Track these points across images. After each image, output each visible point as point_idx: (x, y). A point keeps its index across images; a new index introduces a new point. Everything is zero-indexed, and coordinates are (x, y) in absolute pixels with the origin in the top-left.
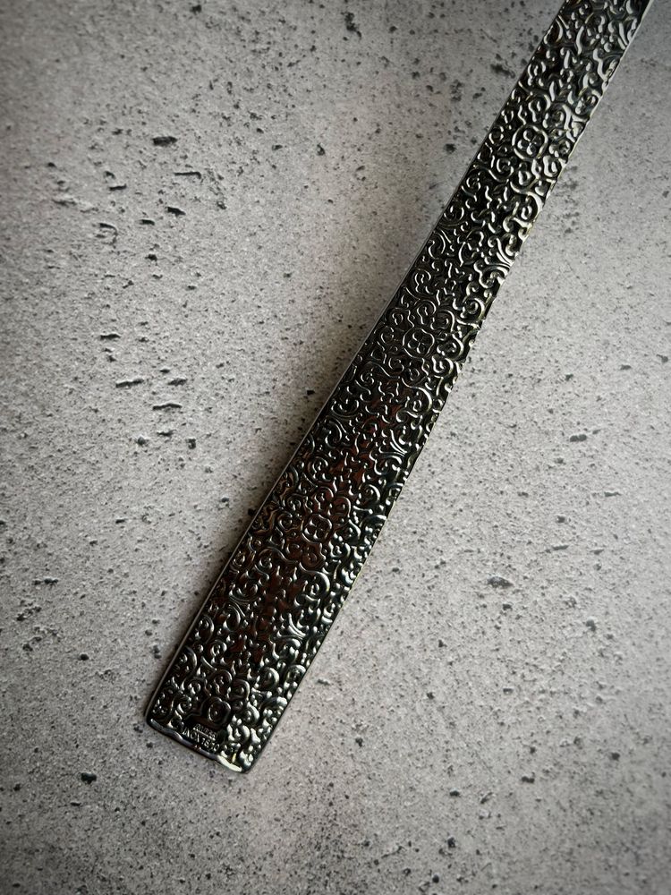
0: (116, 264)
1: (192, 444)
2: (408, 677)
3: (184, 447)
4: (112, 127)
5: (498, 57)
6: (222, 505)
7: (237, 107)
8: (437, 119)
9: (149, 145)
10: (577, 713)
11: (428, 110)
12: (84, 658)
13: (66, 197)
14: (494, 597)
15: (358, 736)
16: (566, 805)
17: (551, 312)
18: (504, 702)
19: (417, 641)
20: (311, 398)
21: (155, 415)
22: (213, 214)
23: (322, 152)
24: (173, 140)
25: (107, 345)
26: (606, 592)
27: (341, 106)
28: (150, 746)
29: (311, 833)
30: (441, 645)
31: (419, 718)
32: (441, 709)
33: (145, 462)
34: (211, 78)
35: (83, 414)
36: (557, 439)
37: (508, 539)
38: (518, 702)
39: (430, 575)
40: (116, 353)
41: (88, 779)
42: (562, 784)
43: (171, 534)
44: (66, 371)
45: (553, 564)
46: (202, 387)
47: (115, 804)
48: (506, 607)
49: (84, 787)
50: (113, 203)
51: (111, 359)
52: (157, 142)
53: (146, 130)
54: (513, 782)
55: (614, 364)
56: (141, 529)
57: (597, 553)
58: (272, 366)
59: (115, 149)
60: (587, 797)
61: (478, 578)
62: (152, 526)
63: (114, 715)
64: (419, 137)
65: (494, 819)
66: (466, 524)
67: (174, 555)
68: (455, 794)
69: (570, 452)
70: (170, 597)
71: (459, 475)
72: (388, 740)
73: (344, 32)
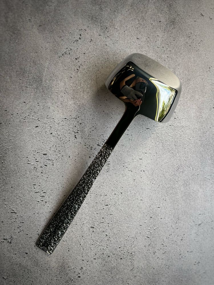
0: (36, 173)
1: (46, 202)
2: (77, 241)
3: (45, 203)
4: (37, 152)
5: (98, 143)
6: (50, 212)
7: (57, 149)
8: (88, 152)
9: (43, 155)
10: (103, 249)
11: (87, 151)
12: (27, 234)
13: (29, 162)
14: (91, 229)
15: (69, 250)
16: (100, 263)
17: (104, 184)
18: (92, 246)
19: (79, 236)
20: (65, 196)
21: (41, 197)
22: (52, 166)
23: (69, 157)
24: (46, 154)
25: (34, 186)
26: (109, 230)
27: (73, 150)
28: (36, 249)
29: (60, 265)
30: (83, 236)
31: (78, 248)
32: (82, 246)
33: (39, 205)
34: (53, 145)
35: (30, 197)
36: (103, 205)
37: (94, 221)
38: (94, 246)
39: (82, 225)
40: (35, 187)
41: (27, 253)
42: (100, 260)
43: (42, 216)
44: (27, 190)
45: (101, 225)
46: (48, 193)
47: (30, 258)
48: (93, 231)
49: (26, 255)
50: (36, 164)
51: (34, 188)
52: (44, 154)
53: (42, 152)
54: (92, 259)
55: (113, 193)
56: (37, 215)
57: (108, 224)
58: (59, 191)
59: (37, 155)
60: (104, 262)
61: (89, 226)
62: (39, 215)
63: (31, 244)
64: (85, 155)
65: (89, 265)
66: (88, 218)
67: (42, 219)
68: (83, 260)
69: (105, 207)
70: (41, 226)
71: (87, 210)
72: (73, 251)
73: (74, 138)
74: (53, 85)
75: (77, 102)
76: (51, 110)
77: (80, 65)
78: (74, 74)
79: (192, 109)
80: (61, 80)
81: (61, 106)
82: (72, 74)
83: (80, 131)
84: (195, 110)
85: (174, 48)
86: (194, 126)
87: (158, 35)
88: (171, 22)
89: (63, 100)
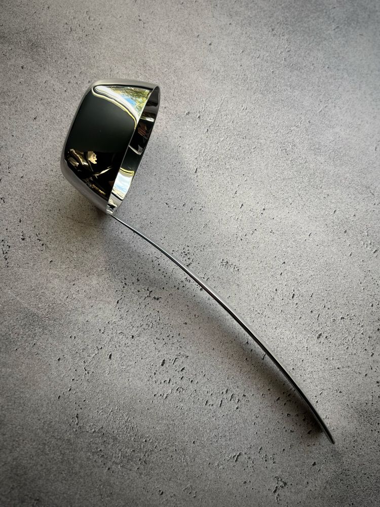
0: (189, 391)
1: (244, 396)
2: (331, 371)
3: (244, 398)
4: (153, 374)
6: (264, 396)
7: (163, 339)
9: (162, 367)
10: (362, 333)
12: (284, 450)
13: (165, 395)
14: (322, 339)
15: (339, 392)
17: (257, 286)
18: (350, 351)
19: (323, 364)
20: (248, 359)
21: (232, 401)
22: (188, 361)
23: (186, 323)
24: (164, 360)
25: (208, 404)
26: (336, 310)
27: (177, 312)
28: (314, 445)
29: (357, 416)
30: (327, 359)
31: (342, 374)
32: (343, 367)
33: (243, 410)
34: (153, 342)
35: (223, 419)
36: (291, 302)
37: (309, 328)
38: (352, 347)
39: (308, 353)
40: (211, 403)
41: (314, 464)
42: (378, 347)
44: (210, 418)
45: (322, 320)
46: (231, 386)
47: (324, 461)
48: (326, 338)
49: (316, 466)
50: (173, 384)
51: (213, 405)
52: (162, 365)
53: (158, 366)
54: (371, 359)
55: (278, 276)
56: (259, 419)
57: (325, 307)
58: (235, 365)
59: (159, 377)
61: (315, 340)
62: (260, 416)
63: (302, 450)
65: (377, 368)
66: (300, 337)
67: (270, 414)
68: (366, 375)
69: (296, 300)
70: (280, 421)
71: (287, 332)
72: (344, 384)
73: (158, 302)
74: (51, 299)
75: (99, 269)
76: (93, 321)
77: (37, 238)
78: (47, 255)
79: (196, 82)
80: (48, 281)
81: (93, 301)
82: (46, 258)
83: (150, 286)
84: (200, 78)
85: (78, 65)
86: (226, 92)
87: (44, 81)
88: (32, 50)
89: (85, 293)
